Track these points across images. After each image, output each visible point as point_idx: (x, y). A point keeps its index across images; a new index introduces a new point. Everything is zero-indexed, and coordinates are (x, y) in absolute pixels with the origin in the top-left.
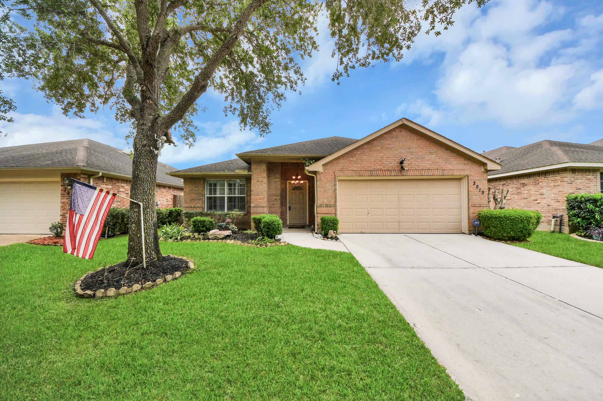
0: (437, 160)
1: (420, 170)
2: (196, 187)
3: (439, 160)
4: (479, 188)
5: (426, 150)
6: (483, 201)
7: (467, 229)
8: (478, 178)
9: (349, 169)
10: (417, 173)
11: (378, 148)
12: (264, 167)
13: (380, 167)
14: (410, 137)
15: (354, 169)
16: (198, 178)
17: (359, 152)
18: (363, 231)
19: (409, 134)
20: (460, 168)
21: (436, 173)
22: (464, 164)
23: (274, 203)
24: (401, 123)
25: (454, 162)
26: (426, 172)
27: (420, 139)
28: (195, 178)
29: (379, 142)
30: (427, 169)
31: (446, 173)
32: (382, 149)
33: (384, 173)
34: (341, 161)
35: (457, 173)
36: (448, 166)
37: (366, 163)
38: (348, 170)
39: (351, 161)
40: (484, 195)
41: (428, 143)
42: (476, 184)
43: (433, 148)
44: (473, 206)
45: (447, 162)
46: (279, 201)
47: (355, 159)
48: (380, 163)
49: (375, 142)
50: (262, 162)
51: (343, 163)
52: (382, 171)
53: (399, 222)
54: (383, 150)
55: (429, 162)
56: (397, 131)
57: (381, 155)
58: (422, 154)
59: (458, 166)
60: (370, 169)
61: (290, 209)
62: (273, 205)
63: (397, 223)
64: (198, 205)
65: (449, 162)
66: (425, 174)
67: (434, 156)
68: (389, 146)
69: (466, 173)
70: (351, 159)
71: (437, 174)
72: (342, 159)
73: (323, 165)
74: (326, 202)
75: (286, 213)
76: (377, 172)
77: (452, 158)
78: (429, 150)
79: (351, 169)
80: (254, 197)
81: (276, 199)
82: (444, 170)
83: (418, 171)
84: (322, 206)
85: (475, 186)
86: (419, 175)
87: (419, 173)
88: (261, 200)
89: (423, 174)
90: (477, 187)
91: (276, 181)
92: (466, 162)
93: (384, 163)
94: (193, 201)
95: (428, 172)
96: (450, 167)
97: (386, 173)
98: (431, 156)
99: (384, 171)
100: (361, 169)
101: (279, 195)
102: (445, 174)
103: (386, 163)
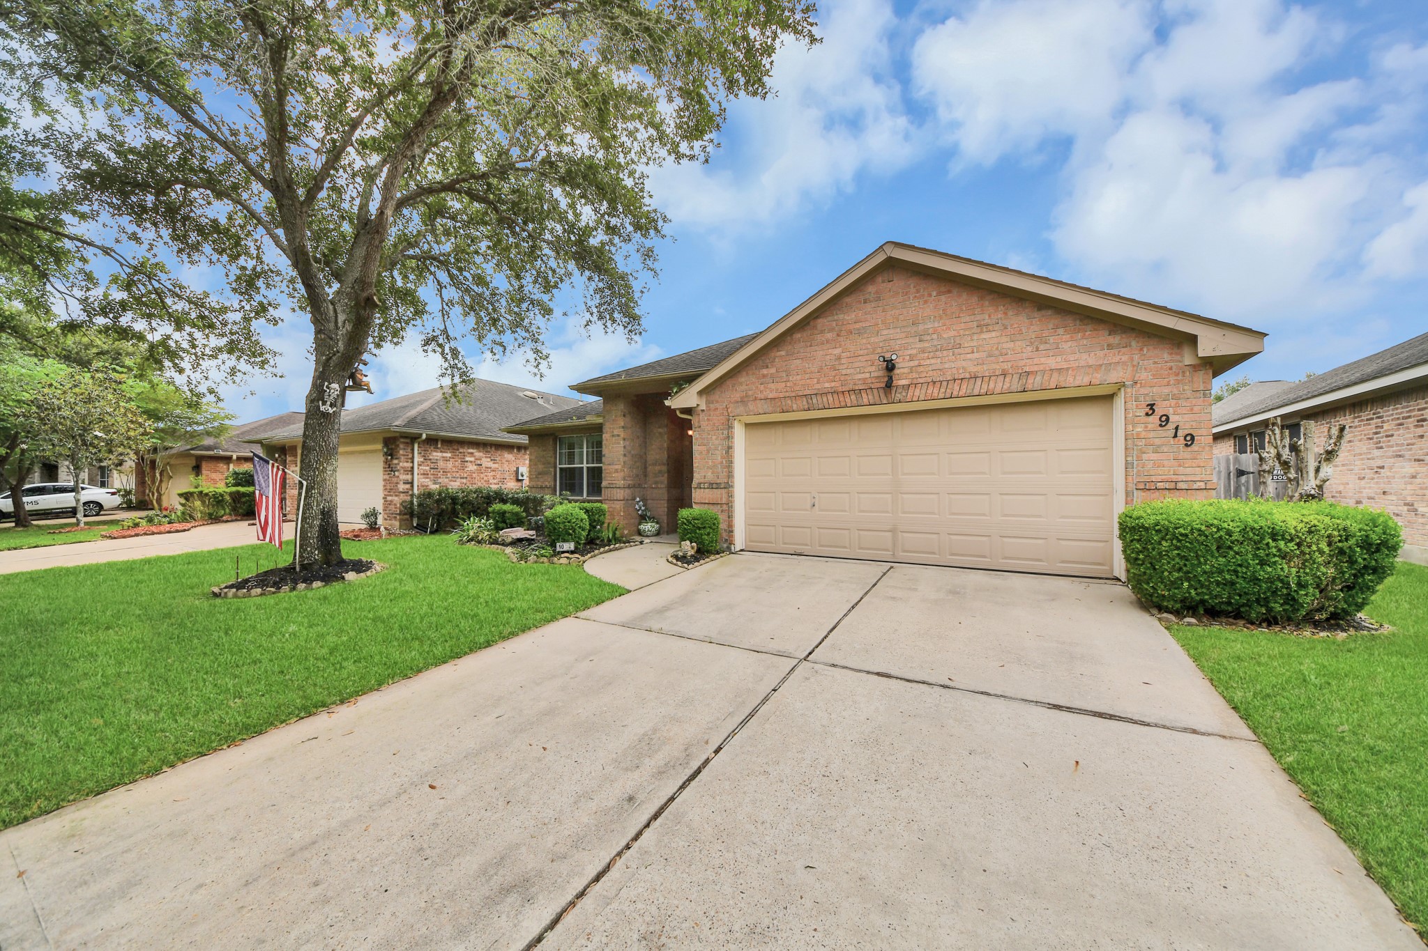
0: (1005, 346)
1: (945, 384)
2: (544, 451)
3: (1011, 345)
4: (1171, 426)
5: (968, 319)
6: (1188, 471)
8: (1166, 390)
9: (760, 396)
10: (936, 391)
11: (829, 336)
12: (622, 406)
13: (833, 384)
14: (918, 291)
15: (771, 396)
16: (547, 435)
17: (783, 353)
18: (800, 549)
19: (912, 282)
20: (1091, 361)
21: (998, 385)
22: (1110, 347)
24: (880, 258)
25: (1066, 346)
26: (964, 387)
27: (949, 292)
28: (542, 436)
29: (830, 318)
30: (967, 376)
31: (1032, 382)
32: (838, 335)
33: (841, 399)
34: (743, 380)
35: (1077, 382)
36: (1043, 360)
37: (799, 377)
38: (756, 399)
39: (764, 376)
40: (1195, 447)
41: (974, 299)
42: (1159, 411)
43: (991, 310)
44: (1142, 486)
45: (1042, 347)
46: (666, 475)
47: (773, 371)
48: (833, 373)
49: (820, 321)
50: (619, 396)
51: (746, 382)
52: (835, 396)
53: (893, 530)
54: (841, 339)
55: (976, 355)
56: (880, 279)
57: (837, 351)
58: (952, 333)
59: (1085, 356)
60: (809, 392)
62: (656, 483)
63: (889, 534)
64: (547, 483)
65: (1048, 346)
66: (961, 394)
67: (993, 334)
68: (857, 326)
69: (1115, 376)
70: (765, 371)
71: (1002, 389)
72: (744, 373)
73: (701, 393)
74: (710, 476)
76: (825, 399)
77: (1061, 331)
78: (979, 317)
79: (763, 397)
80: (606, 467)
82: (1028, 373)
83: (938, 385)
85: (1154, 419)
86: (941, 396)
87: (943, 390)
88: (617, 474)
89: (955, 394)
90: (1165, 420)
91: (660, 433)
92: (1115, 340)
93: (844, 372)
94: (540, 476)
95: (971, 386)
96: (1052, 362)
97: (848, 400)
98: (984, 336)
99: (841, 395)
100: (787, 394)
101: (665, 462)
102: (1029, 387)
103: (848, 371)
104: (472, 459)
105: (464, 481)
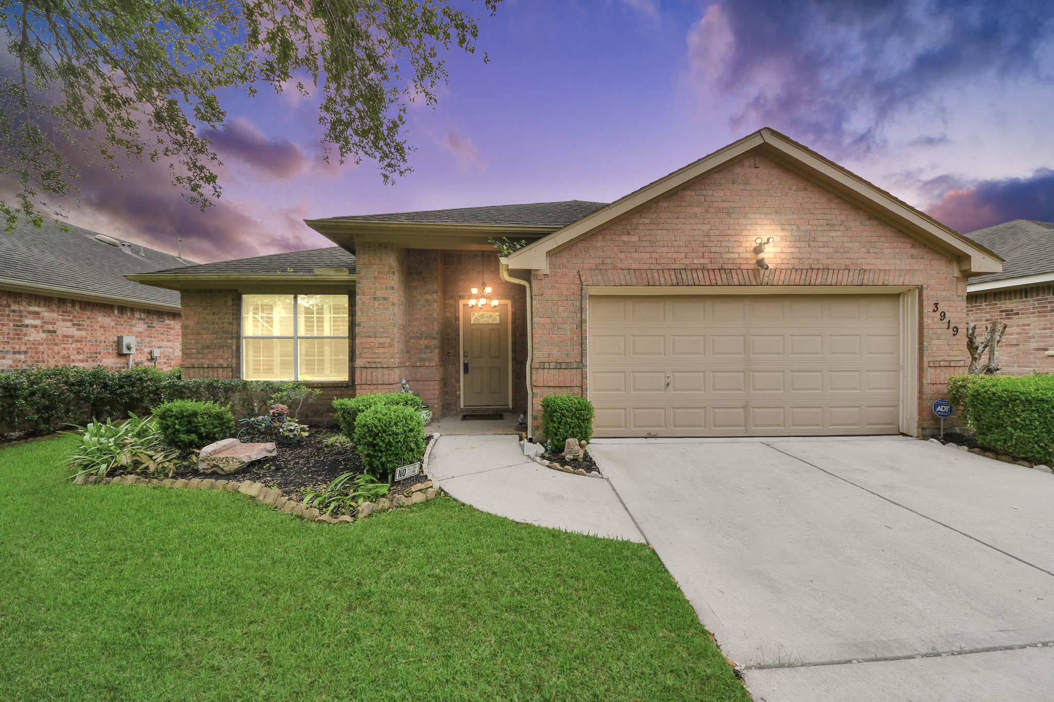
0: (847, 245)
1: (805, 271)
2: (214, 314)
3: (851, 245)
4: (946, 320)
5: (819, 217)
6: (955, 353)
7: (915, 425)
8: (944, 294)
9: (620, 265)
10: (798, 277)
11: (697, 210)
12: (391, 260)
13: (702, 261)
14: (780, 183)
15: (634, 266)
16: (221, 291)
17: (647, 221)
18: (653, 431)
19: (776, 172)
20: (903, 267)
21: (844, 278)
22: (912, 257)
23: (424, 356)
24: (758, 142)
25: (887, 251)
26: (820, 276)
27: (806, 189)
28: (211, 291)
29: (698, 192)
30: (821, 267)
31: (869, 278)
32: (707, 211)
33: (712, 277)
34: (599, 244)
35: (895, 280)
36: (873, 261)
37: (665, 250)
38: (615, 268)
39: (625, 243)
40: (958, 336)
41: (825, 200)
42: (941, 309)
43: (837, 212)
44: (931, 364)
45: (871, 250)
46: (437, 351)
47: (634, 238)
48: (702, 250)
49: (688, 193)
50: (386, 247)
51: (604, 248)
52: (706, 273)
53: (746, 407)
54: (709, 215)
55: (826, 250)
56: (747, 163)
57: (705, 228)
58: (809, 227)
59: (898, 262)
60: (676, 266)
61: (466, 370)
62: (421, 360)
63: (742, 411)
64: (221, 361)
65: (876, 250)
66: (818, 282)
67: (839, 234)
68: (726, 205)
69: (918, 280)
70: (625, 238)
71: (847, 281)
72: (600, 237)
73: (549, 254)
74: (556, 354)
75: (458, 381)
76: (695, 275)
77: (883, 239)
78: (828, 217)
79: (623, 266)
80: (364, 340)
81: (427, 347)
82: (865, 270)
83: (799, 272)
84: (546, 366)
85: (937, 314)
86: (802, 282)
87: (803, 277)
88: (381, 350)
89: (813, 282)
90: (943, 315)
91: (427, 301)
92: (914, 251)
93: (713, 250)
94: (206, 351)
95: (825, 277)
96: (879, 264)
97: (718, 278)
98: (832, 234)
99: (711, 273)
100: (653, 267)
101: (435, 335)
102: (866, 282)
103: (718, 250)
104: (37, 322)
105: (22, 357)
